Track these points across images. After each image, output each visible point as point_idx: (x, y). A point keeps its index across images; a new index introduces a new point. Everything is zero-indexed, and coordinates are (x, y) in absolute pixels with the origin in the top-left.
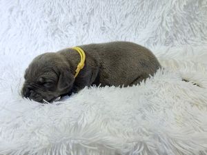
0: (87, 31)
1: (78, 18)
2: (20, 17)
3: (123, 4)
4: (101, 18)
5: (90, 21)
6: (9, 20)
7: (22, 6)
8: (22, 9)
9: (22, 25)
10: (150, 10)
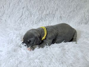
0: (54, 18)
6: (22, 12)
9: (28, 15)
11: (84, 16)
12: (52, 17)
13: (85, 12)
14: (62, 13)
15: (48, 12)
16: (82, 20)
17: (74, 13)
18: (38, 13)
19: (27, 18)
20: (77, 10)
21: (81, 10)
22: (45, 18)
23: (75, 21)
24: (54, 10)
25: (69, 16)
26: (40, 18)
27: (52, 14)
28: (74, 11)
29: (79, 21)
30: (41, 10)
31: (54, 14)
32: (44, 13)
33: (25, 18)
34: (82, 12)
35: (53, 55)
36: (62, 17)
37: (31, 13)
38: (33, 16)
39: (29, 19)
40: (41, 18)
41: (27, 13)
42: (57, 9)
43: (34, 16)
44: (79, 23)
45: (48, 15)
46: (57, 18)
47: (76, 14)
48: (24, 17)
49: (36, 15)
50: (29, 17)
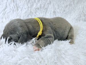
0: (46, 13)
5: (48, 7)
6: (6, 4)
9: (14, 8)
10: (77, 4)
11: (83, 11)
12: (44, 11)
13: (84, 7)
14: (56, 7)
15: (39, 5)
16: (81, 17)
17: (71, 7)
18: (26, 5)
19: (12, 11)
20: (74, 4)
21: (79, 5)
22: (36, 13)
23: (72, 17)
24: (47, 3)
25: (64, 11)
26: (29, 12)
27: (44, 8)
28: (70, 5)
29: (77, 18)
30: (30, 2)
31: (46, 9)
32: (34, 7)
33: (10, 12)
34: (80, 6)
35: (42, 58)
36: (56, 12)
37: (18, 6)
38: (20, 10)
39: (15, 13)
40: (31, 12)
41: (12, 5)
42: (50, 2)
43: (22, 10)
44: (77, 20)
45: (38, 9)
46: (49, 13)
47: (73, 9)
48: (8, 10)
49: (24, 8)
50: (15, 11)
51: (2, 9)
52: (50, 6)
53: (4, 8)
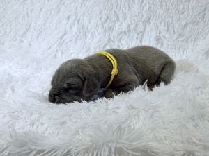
1: (132, 27)
2: (76, 26)
3: (183, 13)
4: (158, 26)
5: (145, 29)
7: (79, 15)
8: (78, 18)
12: (137, 38)
18: (101, 28)
22: (119, 41)
27: (136, 32)
33: (71, 41)
40: (109, 40)
46: (148, 40)
51: (58, 36)
52: (148, 28)
53: (61, 34)
